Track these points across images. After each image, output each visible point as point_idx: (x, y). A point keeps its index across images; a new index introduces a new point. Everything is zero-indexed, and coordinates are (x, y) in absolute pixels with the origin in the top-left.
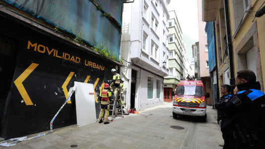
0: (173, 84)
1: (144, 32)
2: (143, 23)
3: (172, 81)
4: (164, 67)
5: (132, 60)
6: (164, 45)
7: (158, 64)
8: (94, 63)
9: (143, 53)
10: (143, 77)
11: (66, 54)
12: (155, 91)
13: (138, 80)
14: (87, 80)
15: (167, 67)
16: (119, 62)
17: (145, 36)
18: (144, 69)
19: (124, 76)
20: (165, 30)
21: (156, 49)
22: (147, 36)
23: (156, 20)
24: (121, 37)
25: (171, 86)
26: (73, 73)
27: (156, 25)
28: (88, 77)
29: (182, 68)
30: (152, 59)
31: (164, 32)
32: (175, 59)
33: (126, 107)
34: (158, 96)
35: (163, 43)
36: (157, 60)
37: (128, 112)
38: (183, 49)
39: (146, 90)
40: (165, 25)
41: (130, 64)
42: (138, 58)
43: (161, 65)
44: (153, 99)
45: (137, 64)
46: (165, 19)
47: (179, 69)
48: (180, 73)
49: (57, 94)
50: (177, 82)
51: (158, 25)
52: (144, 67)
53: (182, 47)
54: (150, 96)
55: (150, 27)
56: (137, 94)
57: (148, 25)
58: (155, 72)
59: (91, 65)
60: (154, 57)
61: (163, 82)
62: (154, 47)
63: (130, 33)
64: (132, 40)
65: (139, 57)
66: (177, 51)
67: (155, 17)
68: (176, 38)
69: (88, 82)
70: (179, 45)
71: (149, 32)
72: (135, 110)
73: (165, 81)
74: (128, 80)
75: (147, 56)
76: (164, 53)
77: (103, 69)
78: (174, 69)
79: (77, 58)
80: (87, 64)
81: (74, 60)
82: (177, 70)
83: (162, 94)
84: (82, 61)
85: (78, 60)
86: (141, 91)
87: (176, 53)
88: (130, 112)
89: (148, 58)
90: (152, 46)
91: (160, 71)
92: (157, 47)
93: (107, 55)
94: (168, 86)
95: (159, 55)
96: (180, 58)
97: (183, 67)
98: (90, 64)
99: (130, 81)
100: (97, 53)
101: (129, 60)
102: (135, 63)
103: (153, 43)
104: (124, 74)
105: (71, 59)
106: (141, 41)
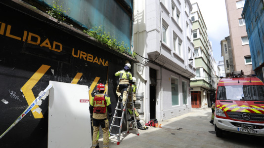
0: (201, 87)
1: (163, 21)
2: (161, 9)
3: (200, 84)
4: (190, 66)
5: (149, 55)
6: (189, 39)
7: (183, 61)
8: (89, 55)
9: (164, 46)
10: (164, 77)
11: (31, 34)
12: (180, 96)
13: (158, 81)
14: (76, 80)
15: (194, 66)
16: (130, 56)
17: (165, 25)
18: (166, 68)
19: (140, 77)
20: (189, 22)
21: (180, 45)
22: (168, 26)
23: (177, 9)
24: (132, 24)
25: (199, 90)
26: (49, 67)
27: (178, 16)
28: (79, 75)
29: (209, 69)
30: (175, 55)
31: (187, 24)
32: (202, 58)
33: (144, 118)
34: (185, 102)
35: (188, 37)
36: (182, 57)
37: (146, 125)
38: (209, 48)
39: (169, 94)
40: (188, 16)
41: (147, 61)
42: (156, 52)
43: (187, 63)
44: (179, 105)
45: (157, 61)
46: (187, 9)
47: (207, 70)
48: (208, 74)
49: (6, 103)
50: (206, 84)
51: (180, 16)
52: (165, 65)
53: (208, 45)
54: (175, 102)
55: (171, 15)
56: (159, 100)
57: (168, 13)
58: (179, 72)
59: (84, 56)
60: (177, 53)
61: (189, 85)
62: (177, 41)
63: (144, 22)
64: (147, 30)
65: (159, 51)
66: (203, 48)
67: (175, 6)
68: (201, 33)
69: (79, 83)
70: (205, 42)
71: (169, 22)
72: (156, 121)
73: (192, 84)
74: (146, 82)
75: (169, 50)
76: (189, 49)
77: (106, 65)
78: (201, 70)
79: (55, 43)
80: (76, 54)
81: (49, 46)
82: (204, 70)
83: (189, 99)
84: (67, 50)
85: (58, 47)
86: (164, 97)
87: (202, 51)
88: (149, 125)
89: (170, 53)
90: (175, 39)
91: (186, 71)
92: (180, 41)
93: (110, 43)
94: (195, 90)
95: (184, 51)
96: (206, 57)
97: (210, 67)
98: (82, 55)
99: (148, 83)
100: (92, 38)
101: (145, 55)
102: (154, 59)
103: (175, 36)
104: (140, 73)
105: (44, 44)
106: (159, 30)
